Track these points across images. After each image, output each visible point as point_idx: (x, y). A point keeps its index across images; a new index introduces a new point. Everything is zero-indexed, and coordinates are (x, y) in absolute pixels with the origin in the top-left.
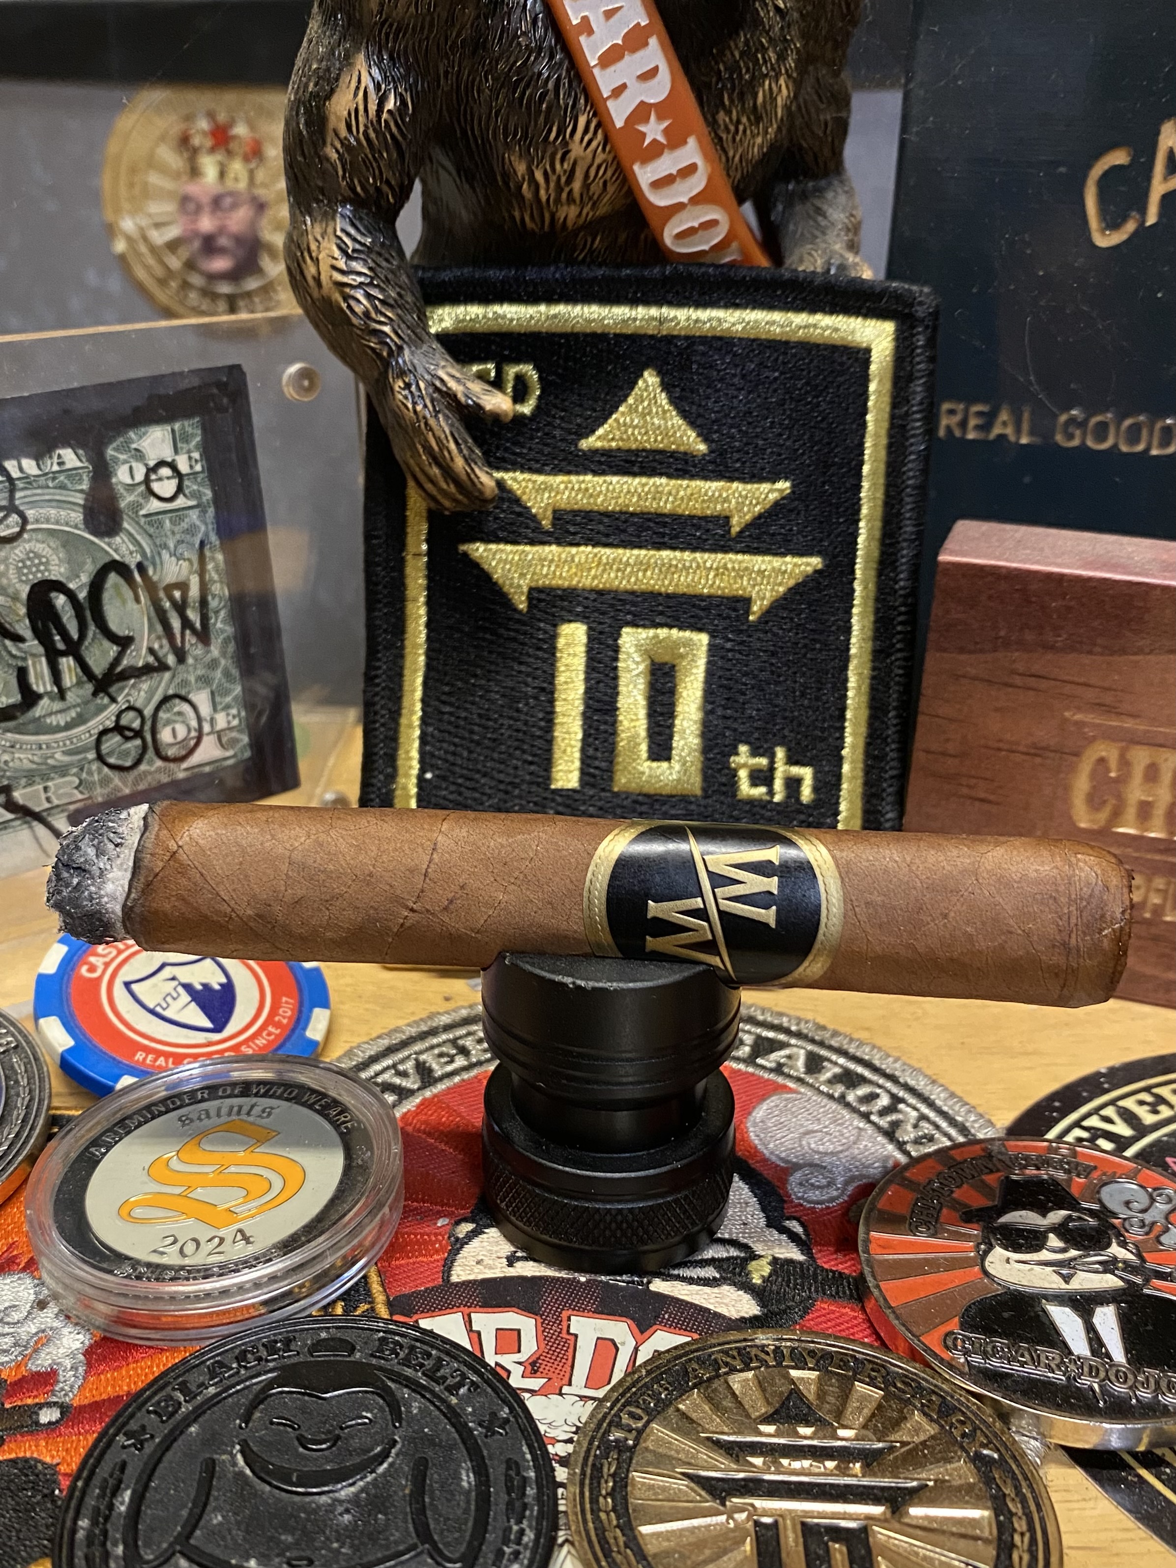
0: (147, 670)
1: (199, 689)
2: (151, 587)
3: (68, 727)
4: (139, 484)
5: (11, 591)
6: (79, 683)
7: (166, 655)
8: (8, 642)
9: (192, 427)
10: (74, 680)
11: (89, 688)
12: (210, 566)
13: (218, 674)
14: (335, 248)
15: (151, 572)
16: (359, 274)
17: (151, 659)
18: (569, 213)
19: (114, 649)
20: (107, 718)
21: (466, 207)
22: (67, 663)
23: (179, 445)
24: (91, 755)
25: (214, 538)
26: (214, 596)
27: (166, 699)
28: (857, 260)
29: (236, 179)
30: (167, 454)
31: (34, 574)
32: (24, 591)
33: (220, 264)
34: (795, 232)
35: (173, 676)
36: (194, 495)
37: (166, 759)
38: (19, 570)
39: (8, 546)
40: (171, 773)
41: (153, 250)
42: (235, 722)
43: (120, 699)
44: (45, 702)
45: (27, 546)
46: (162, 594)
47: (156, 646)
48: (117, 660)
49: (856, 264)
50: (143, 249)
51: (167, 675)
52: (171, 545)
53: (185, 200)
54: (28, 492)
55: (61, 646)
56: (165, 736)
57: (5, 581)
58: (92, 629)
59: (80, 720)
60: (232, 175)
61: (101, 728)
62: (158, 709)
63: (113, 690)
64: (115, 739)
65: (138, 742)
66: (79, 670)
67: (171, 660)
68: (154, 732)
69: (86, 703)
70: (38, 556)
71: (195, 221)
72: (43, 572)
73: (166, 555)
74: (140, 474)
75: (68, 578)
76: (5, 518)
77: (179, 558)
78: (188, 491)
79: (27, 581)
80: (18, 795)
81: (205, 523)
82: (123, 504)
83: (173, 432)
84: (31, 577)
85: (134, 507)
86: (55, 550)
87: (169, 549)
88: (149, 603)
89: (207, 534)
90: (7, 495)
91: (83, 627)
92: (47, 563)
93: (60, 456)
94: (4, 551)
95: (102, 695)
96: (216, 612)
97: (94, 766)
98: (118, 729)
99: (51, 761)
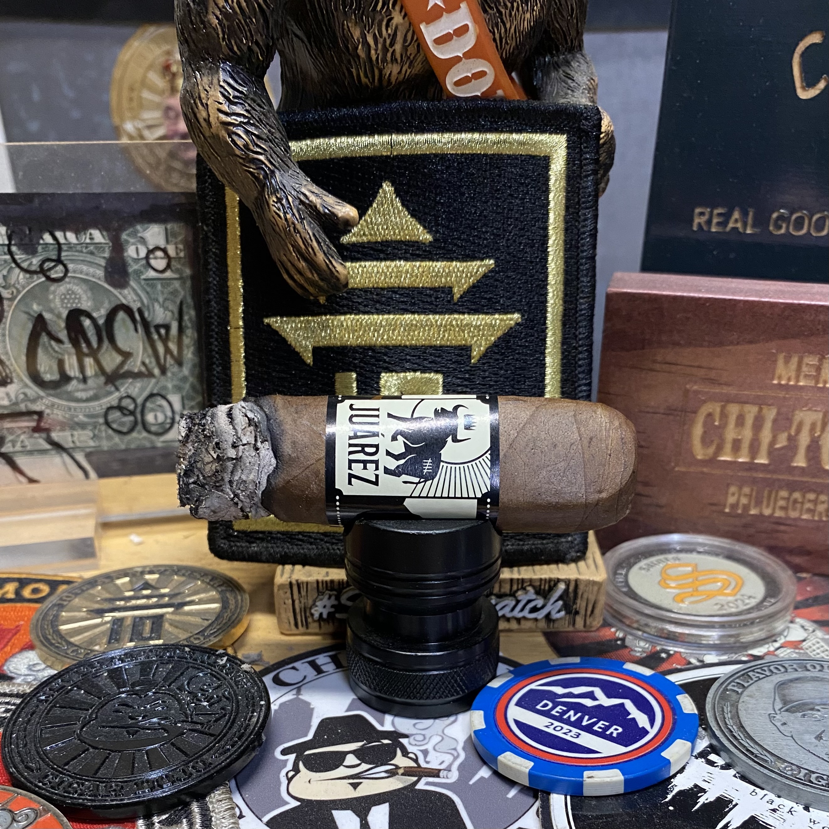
1: (174, 393)
2: (146, 323)
3: (88, 400)
4: (142, 259)
5: (56, 312)
6: (96, 376)
7: (153, 368)
8: (53, 343)
9: (179, 228)
10: (93, 373)
11: (102, 379)
12: (185, 317)
13: (187, 386)
15: (146, 314)
19: (119, 359)
20: (113, 400)
22: (89, 361)
23: (170, 239)
25: (189, 300)
27: (152, 395)
30: (162, 244)
31: (71, 304)
32: (65, 313)
35: (157, 382)
36: (178, 271)
37: (149, 432)
38: (62, 300)
39: (56, 284)
40: (151, 442)
43: (122, 389)
44: (74, 383)
45: (68, 286)
47: (147, 361)
48: (121, 366)
51: (153, 380)
52: (161, 300)
54: (70, 253)
55: (85, 350)
57: (52, 305)
58: (106, 342)
59: (96, 398)
61: (109, 405)
62: (146, 400)
63: (118, 383)
66: (96, 367)
67: (156, 371)
69: (100, 388)
70: (73, 293)
72: (77, 304)
73: (157, 306)
74: (143, 253)
75: (92, 310)
76: (54, 266)
77: (166, 309)
78: (173, 268)
79: (66, 307)
80: (55, 436)
81: (184, 289)
82: (130, 270)
83: (166, 229)
84: (69, 305)
85: (138, 273)
86: (85, 292)
87: (159, 302)
88: (144, 334)
89: (185, 297)
90: (56, 253)
91: (100, 341)
92: (80, 299)
93: (91, 234)
94: (53, 287)
95: (110, 385)
96: (188, 347)
97: (103, 427)
98: (120, 407)
99: (76, 419)
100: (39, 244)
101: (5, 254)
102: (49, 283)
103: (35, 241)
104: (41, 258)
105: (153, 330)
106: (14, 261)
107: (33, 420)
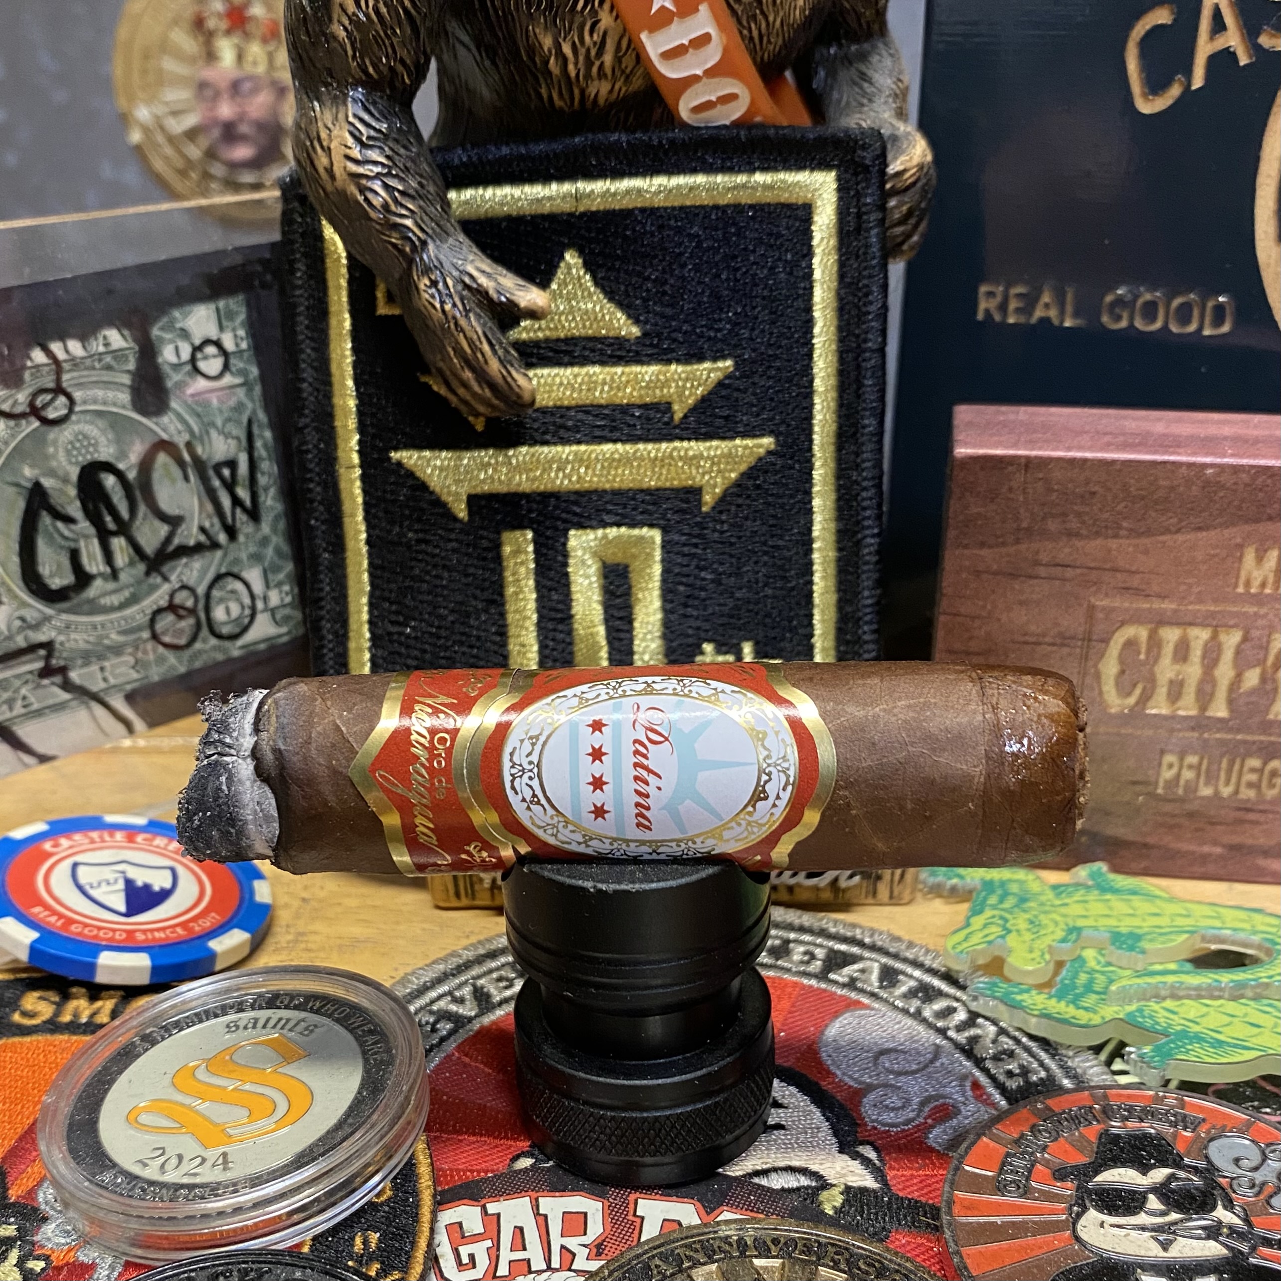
0: (198, 548)
1: (251, 567)
2: (200, 465)
3: (122, 606)
4: (185, 363)
5: (61, 473)
6: (131, 564)
7: (217, 534)
8: (60, 525)
9: (236, 304)
10: (127, 560)
11: (141, 567)
12: (258, 444)
13: (270, 552)
14: (347, 135)
15: (199, 450)
16: (375, 163)
17: (202, 538)
18: (600, 89)
19: (164, 529)
20: (159, 597)
21: (487, 85)
22: (118, 543)
23: (225, 323)
24: (146, 635)
25: (262, 416)
26: (263, 473)
27: (219, 578)
28: (909, 129)
29: (255, 63)
30: (213, 334)
31: (84, 456)
32: (74, 473)
33: (242, 152)
34: (839, 101)
35: (225, 555)
36: (243, 373)
37: (219, 636)
38: (68, 453)
39: (57, 429)
40: (225, 651)
41: (171, 140)
42: (288, 599)
43: (173, 578)
44: (98, 583)
45: (76, 428)
46: (211, 473)
47: (207, 524)
48: (168, 539)
49: (909, 134)
50: (160, 139)
51: (219, 554)
52: (219, 422)
53: (202, 86)
54: (75, 374)
55: (111, 525)
56: (219, 614)
57: (54, 464)
58: (142, 509)
59: (134, 600)
60: (250, 59)
61: (155, 607)
62: (211, 587)
63: (165, 569)
64: (168, 619)
65: (191, 621)
66: (130, 550)
67: (222, 538)
68: (208, 609)
69: (139, 582)
70: (85, 437)
71: (212, 109)
72: (93, 454)
73: (214, 434)
74: (186, 352)
75: (117, 459)
76: (52, 400)
77: (227, 436)
78: (234, 369)
79: (77, 463)
80: (74, 676)
81: (253, 400)
82: (169, 384)
83: (218, 310)
84: (80, 459)
85: (181, 385)
86: (103, 431)
87: (217, 428)
88: (199, 483)
89: (254, 412)
90: (54, 377)
91: (133, 506)
92: (96, 445)
93: (105, 338)
94: (53, 434)
95: (154, 574)
96: (266, 489)
97: (150, 646)
98: (172, 608)
99: (106, 642)
100: (24, 368)
102: (45, 428)
103: (18, 363)
104: (29, 390)
107: (39, 659)
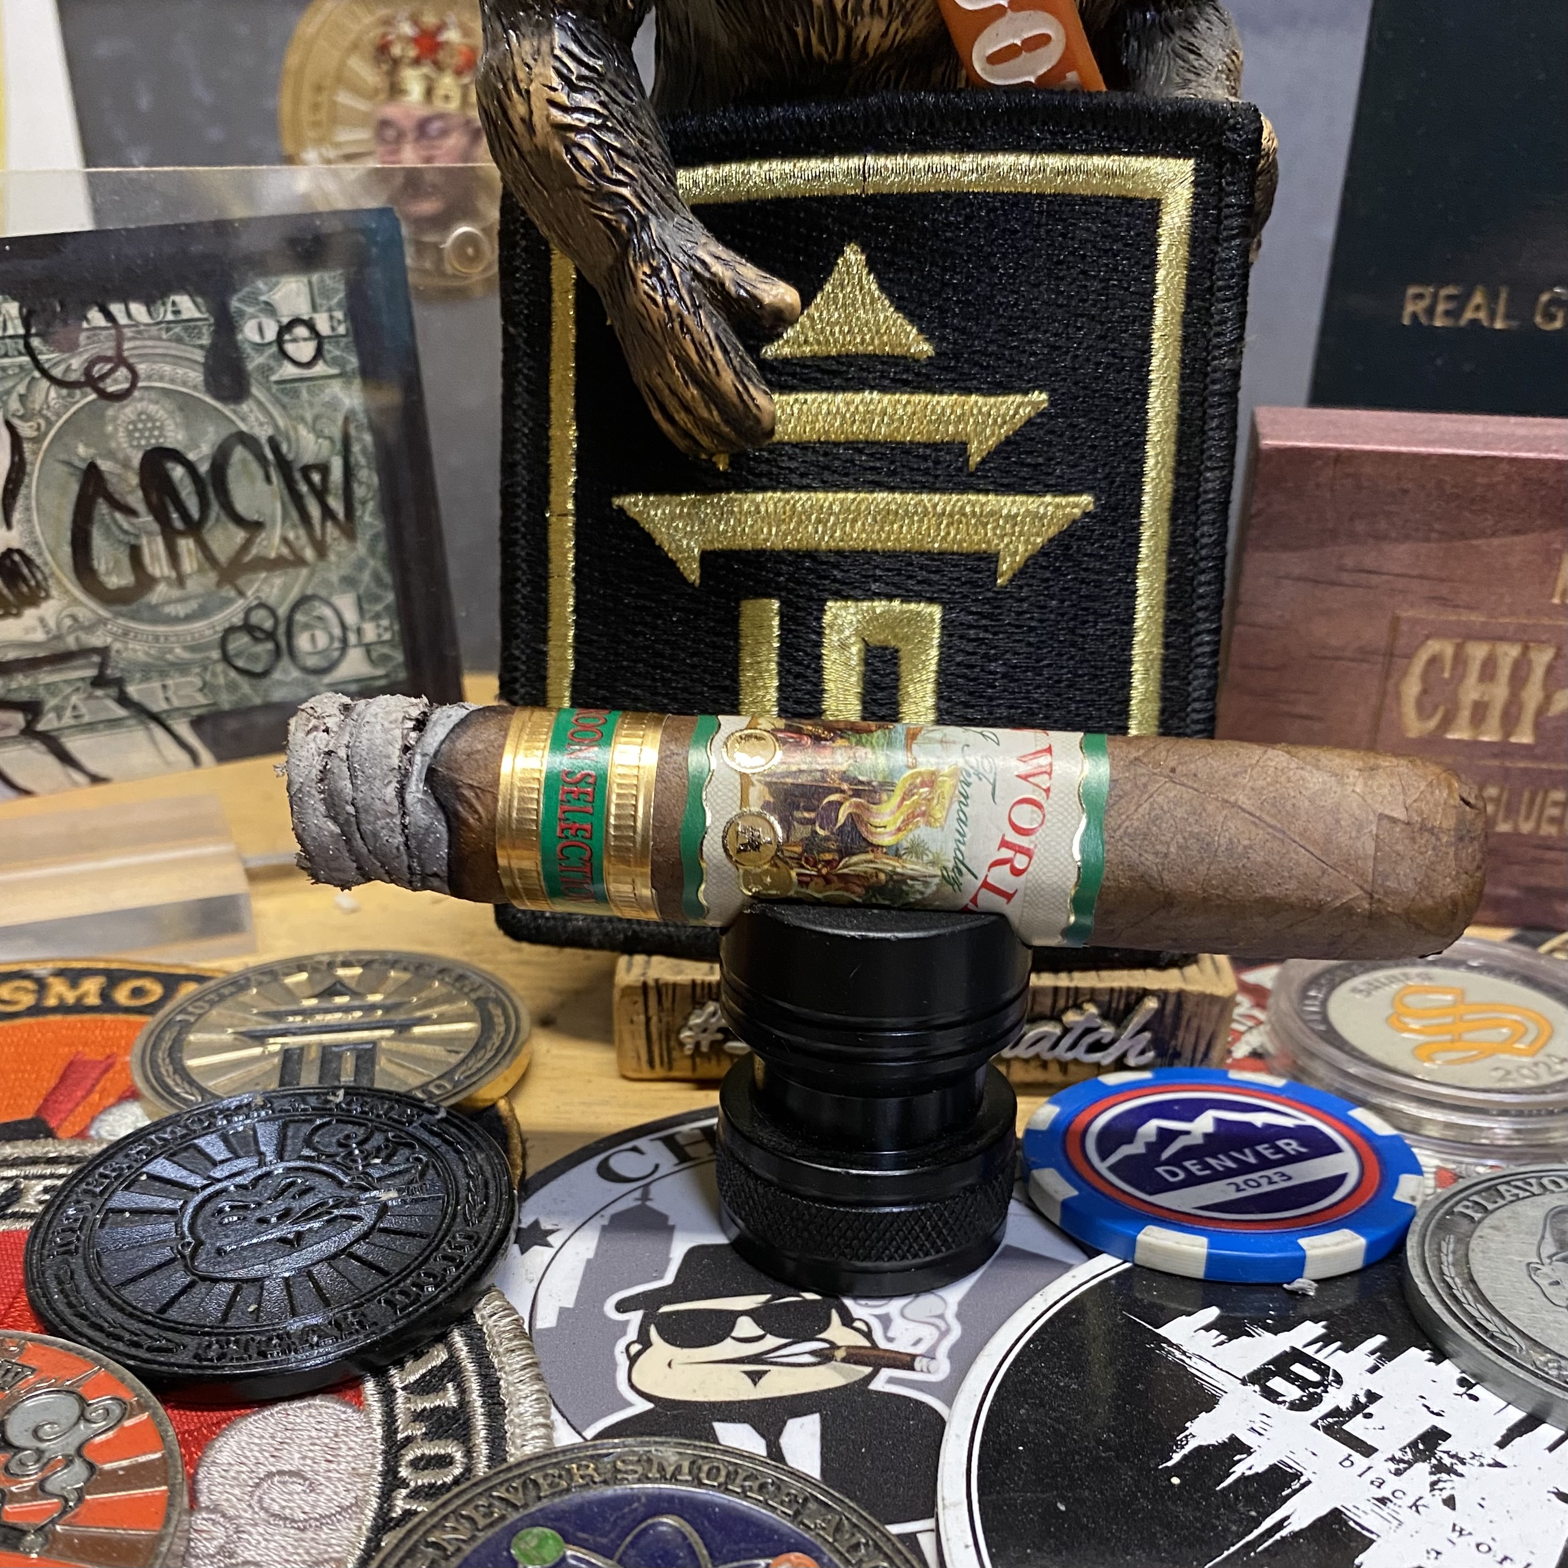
0: (280, 563)
1: (342, 592)
2: (285, 466)
3: (189, 618)
4: (270, 343)
5: (120, 456)
6: (201, 571)
7: (303, 548)
8: (119, 516)
9: (333, 279)
10: (195, 566)
11: (212, 577)
12: (356, 448)
13: (366, 577)
15: (284, 449)
17: (285, 551)
19: (240, 535)
20: (233, 613)
22: (186, 545)
24: (216, 654)
25: (361, 415)
26: (360, 484)
27: (303, 600)
31: (148, 439)
32: (136, 458)
35: (312, 574)
36: (336, 362)
37: (303, 669)
38: (130, 434)
39: (117, 405)
40: (310, 685)
42: (387, 635)
43: (249, 593)
44: (162, 588)
45: (139, 406)
47: (291, 536)
48: (246, 547)
51: (304, 572)
52: (310, 419)
54: (140, 343)
55: (178, 524)
57: (113, 445)
58: (215, 509)
59: (202, 613)
61: (227, 625)
62: (294, 609)
63: (241, 582)
64: (242, 640)
65: (270, 645)
66: (200, 555)
67: (309, 554)
68: (289, 634)
69: (209, 593)
70: (150, 418)
72: (157, 438)
73: (303, 431)
74: (271, 332)
75: (188, 447)
76: (112, 371)
77: (319, 434)
78: (328, 357)
79: (139, 447)
80: (132, 690)
81: (350, 396)
82: (250, 366)
83: (310, 284)
84: (143, 442)
85: (265, 371)
86: (171, 414)
87: (306, 423)
88: (283, 486)
89: (352, 410)
90: (114, 344)
91: (204, 506)
92: (161, 428)
93: (174, 304)
94: (111, 410)
95: (228, 587)
96: (364, 503)
97: (220, 668)
98: (248, 628)
99: (169, 657)
100: (82, 330)
101: (20, 354)
102: (104, 403)
103: (72, 323)
104: (85, 356)
105: (298, 476)
106: (37, 364)
107: (91, 665)
